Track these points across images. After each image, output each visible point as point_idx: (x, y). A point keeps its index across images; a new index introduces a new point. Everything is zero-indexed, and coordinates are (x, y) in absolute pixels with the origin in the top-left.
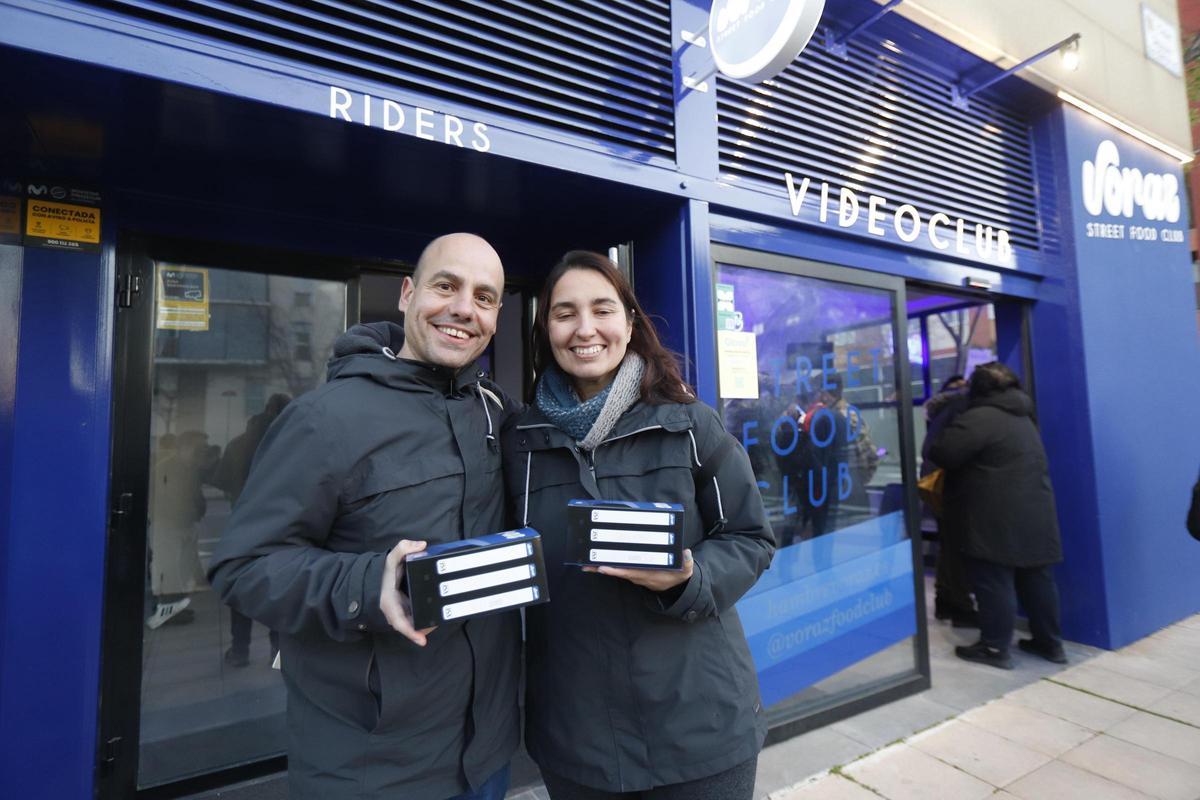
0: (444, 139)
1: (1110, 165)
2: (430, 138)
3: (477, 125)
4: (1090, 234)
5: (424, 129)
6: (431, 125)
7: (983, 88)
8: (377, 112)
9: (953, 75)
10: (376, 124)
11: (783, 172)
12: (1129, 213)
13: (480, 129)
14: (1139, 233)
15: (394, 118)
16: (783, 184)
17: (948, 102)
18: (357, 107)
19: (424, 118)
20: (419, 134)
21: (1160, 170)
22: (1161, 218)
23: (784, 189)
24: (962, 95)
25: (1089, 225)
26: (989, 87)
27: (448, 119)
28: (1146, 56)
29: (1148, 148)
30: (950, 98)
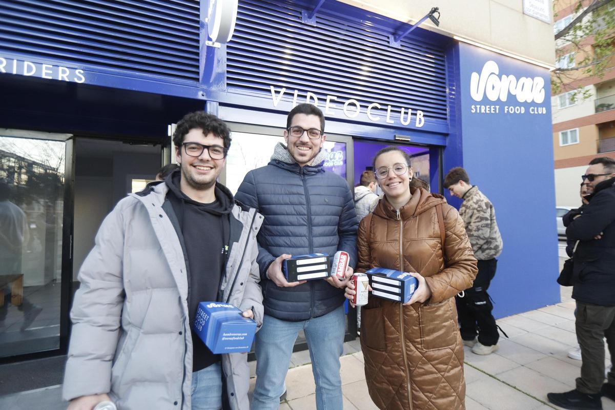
0: (58, 77)
1: (492, 73)
2: (50, 78)
3: (77, 71)
4: (473, 111)
5: (46, 74)
6: (51, 72)
7: (407, 34)
8: (20, 67)
9: (391, 30)
10: (20, 73)
11: (269, 85)
12: (504, 98)
13: (79, 72)
14: (512, 110)
15: (30, 69)
16: (269, 91)
17: (388, 44)
18: (9, 65)
19: (47, 68)
20: (44, 76)
21: (532, 76)
22: (529, 101)
23: (270, 94)
24: (396, 40)
25: (473, 107)
26: (410, 33)
27: (60, 68)
28: (524, 13)
29: (523, 63)
30: (388, 42)
